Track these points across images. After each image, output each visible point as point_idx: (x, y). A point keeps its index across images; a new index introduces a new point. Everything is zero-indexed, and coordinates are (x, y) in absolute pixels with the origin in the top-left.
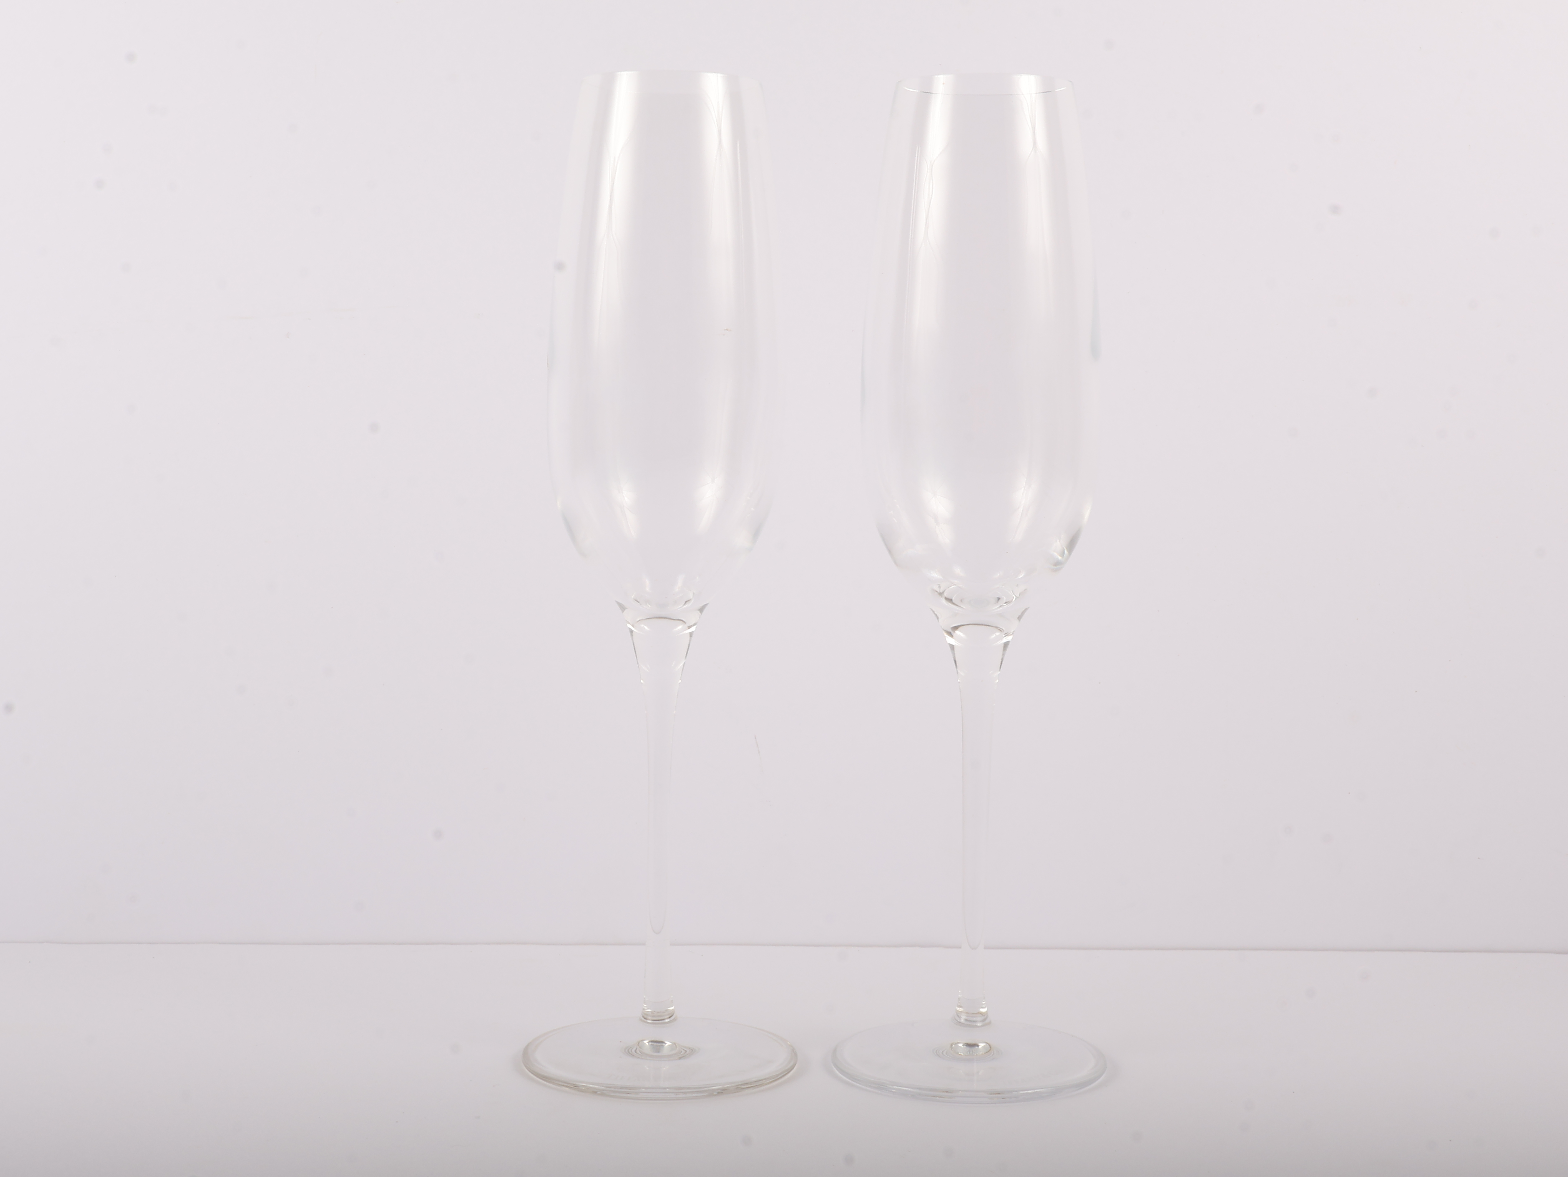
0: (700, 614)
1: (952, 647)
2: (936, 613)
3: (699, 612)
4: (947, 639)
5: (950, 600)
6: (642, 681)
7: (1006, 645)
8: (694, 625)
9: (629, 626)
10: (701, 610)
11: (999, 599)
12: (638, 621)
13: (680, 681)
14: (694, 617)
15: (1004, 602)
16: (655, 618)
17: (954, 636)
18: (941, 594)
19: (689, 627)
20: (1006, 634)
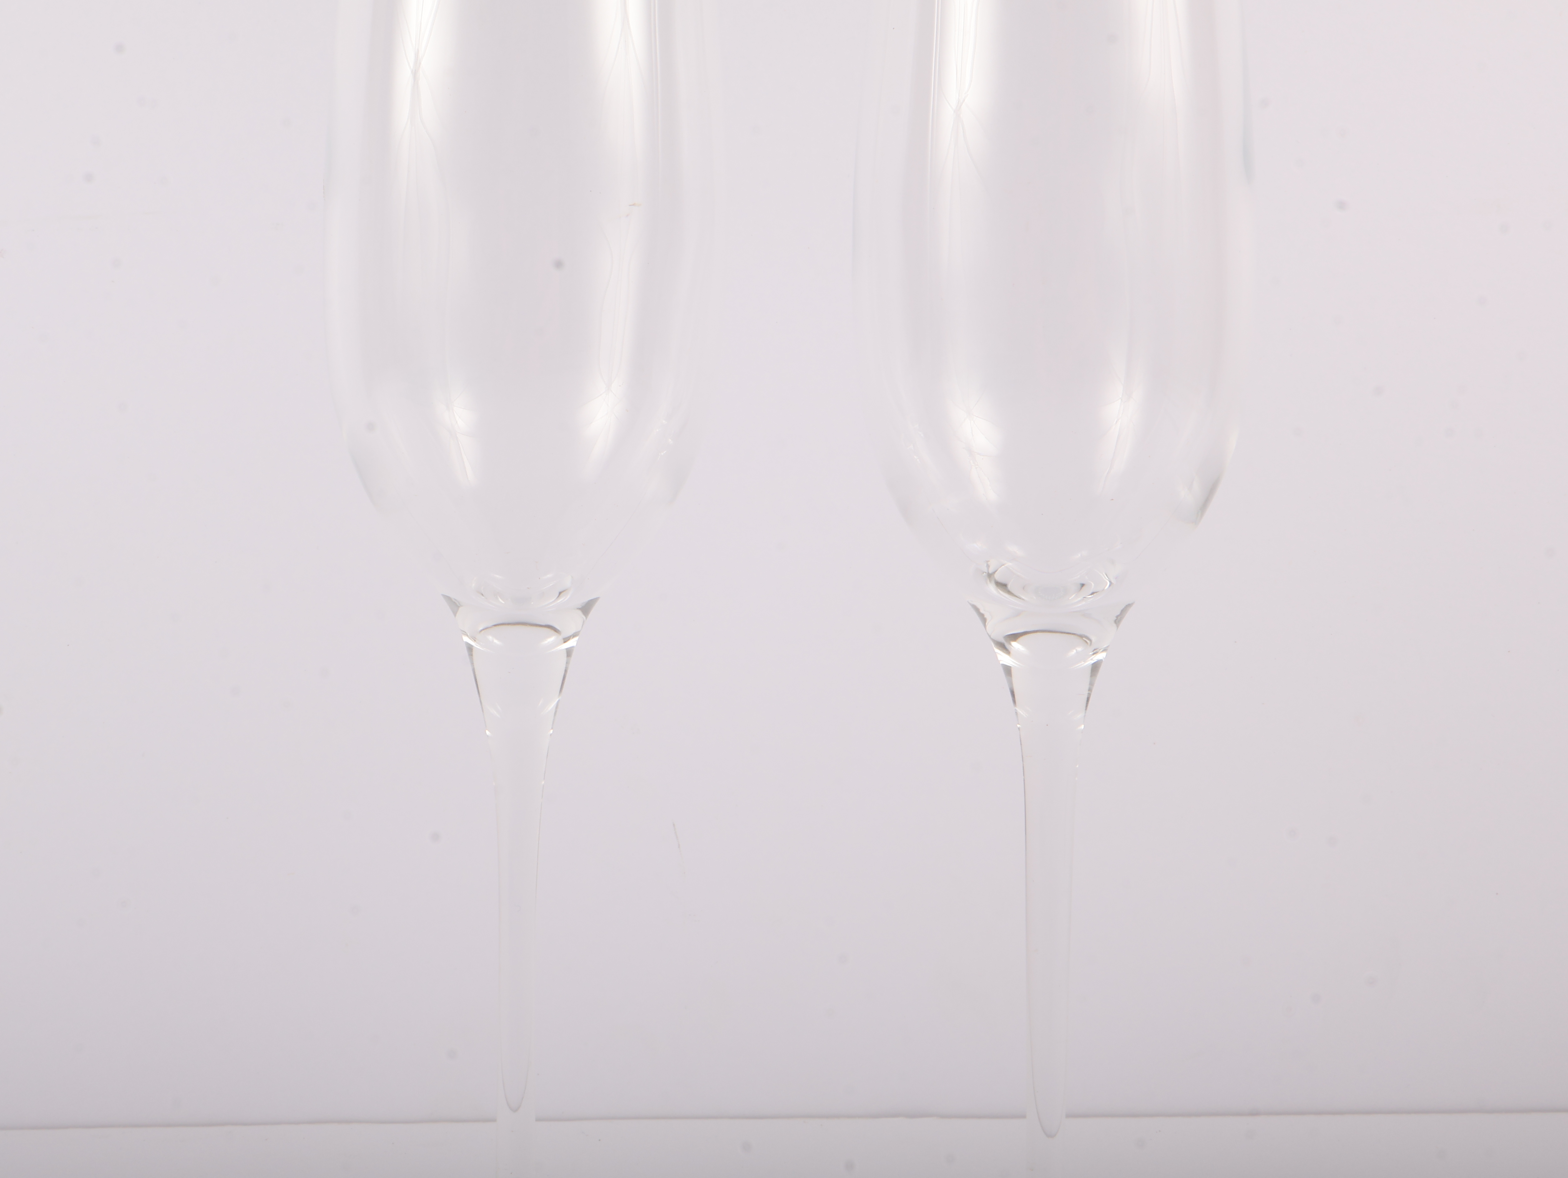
0: (584, 618)
1: (1008, 670)
2: (982, 611)
3: (580, 612)
4: (999, 658)
5: (1002, 586)
6: (488, 733)
7: (1095, 667)
8: (574, 636)
9: (466, 639)
10: (586, 609)
11: (1083, 585)
12: (481, 631)
13: (551, 731)
14: (572, 622)
15: (1091, 592)
16: (509, 624)
17: (1012, 652)
18: (990, 576)
19: (566, 640)
20: (1095, 650)
